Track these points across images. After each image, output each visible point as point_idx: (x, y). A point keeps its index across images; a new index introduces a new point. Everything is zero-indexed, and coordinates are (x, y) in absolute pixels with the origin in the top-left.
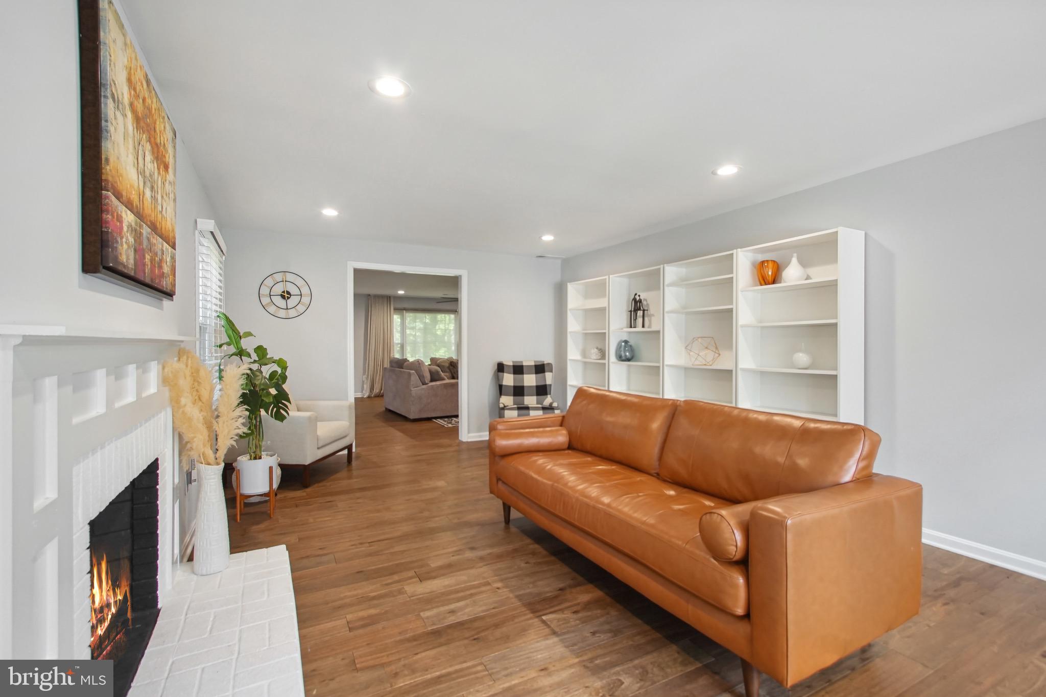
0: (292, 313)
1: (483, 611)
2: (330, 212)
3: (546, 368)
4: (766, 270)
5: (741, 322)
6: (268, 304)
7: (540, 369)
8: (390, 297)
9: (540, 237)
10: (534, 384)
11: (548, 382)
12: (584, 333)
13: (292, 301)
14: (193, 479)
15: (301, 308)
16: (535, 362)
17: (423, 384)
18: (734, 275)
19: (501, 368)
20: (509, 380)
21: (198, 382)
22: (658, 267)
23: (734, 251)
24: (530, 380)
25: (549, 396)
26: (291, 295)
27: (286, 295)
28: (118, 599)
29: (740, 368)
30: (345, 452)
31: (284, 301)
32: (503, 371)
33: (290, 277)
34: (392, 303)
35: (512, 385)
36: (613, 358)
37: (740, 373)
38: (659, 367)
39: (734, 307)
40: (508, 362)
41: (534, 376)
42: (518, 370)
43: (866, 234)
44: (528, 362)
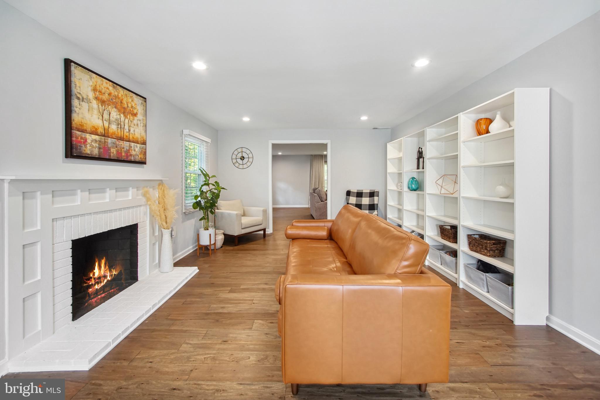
0: (245, 166)
1: (236, 311)
2: (246, 119)
3: (375, 194)
4: (480, 125)
5: (462, 164)
6: (235, 162)
7: (372, 194)
8: (322, 156)
9: (359, 118)
10: (368, 203)
11: (376, 202)
12: (398, 173)
13: (245, 161)
14: (173, 235)
15: (249, 164)
16: (370, 190)
17: (322, 202)
18: (458, 131)
19: (349, 193)
20: (353, 200)
21: (165, 196)
22: (423, 130)
23: (459, 115)
24: (365, 201)
25: (376, 211)
26: (244, 158)
27: (243, 158)
28: (113, 274)
29: (462, 196)
30: (262, 232)
31: (242, 161)
32: (349, 196)
33: (244, 150)
34: (323, 158)
35: (355, 203)
36: (406, 189)
37: (461, 199)
38: (424, 194)
39: (458, 153)
40: (354, 190)
41: (368, 199)
42: (359, 195)
43: (551, 90)
44: (366, 190)
